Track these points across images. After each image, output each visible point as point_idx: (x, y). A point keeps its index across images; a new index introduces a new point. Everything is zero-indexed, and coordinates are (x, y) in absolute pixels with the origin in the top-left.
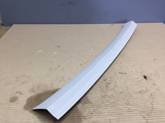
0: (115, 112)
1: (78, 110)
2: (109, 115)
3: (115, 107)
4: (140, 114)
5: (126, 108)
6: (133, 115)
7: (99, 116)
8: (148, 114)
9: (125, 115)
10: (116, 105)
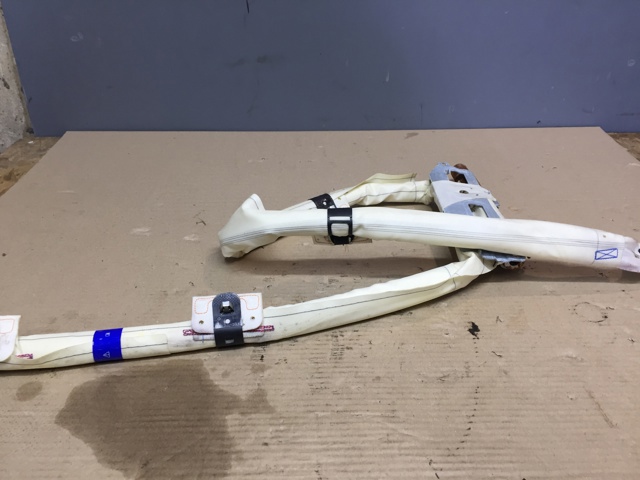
0: (341, 443)
1: (224, 432)
2: (321, 450)
3: (346, 426)
4: (421, 452)
5: (380, 431)
6: (397, 452)
7: (286, 454)
8: (447, 452)
9: (371, 452)
10: (351, 420)
